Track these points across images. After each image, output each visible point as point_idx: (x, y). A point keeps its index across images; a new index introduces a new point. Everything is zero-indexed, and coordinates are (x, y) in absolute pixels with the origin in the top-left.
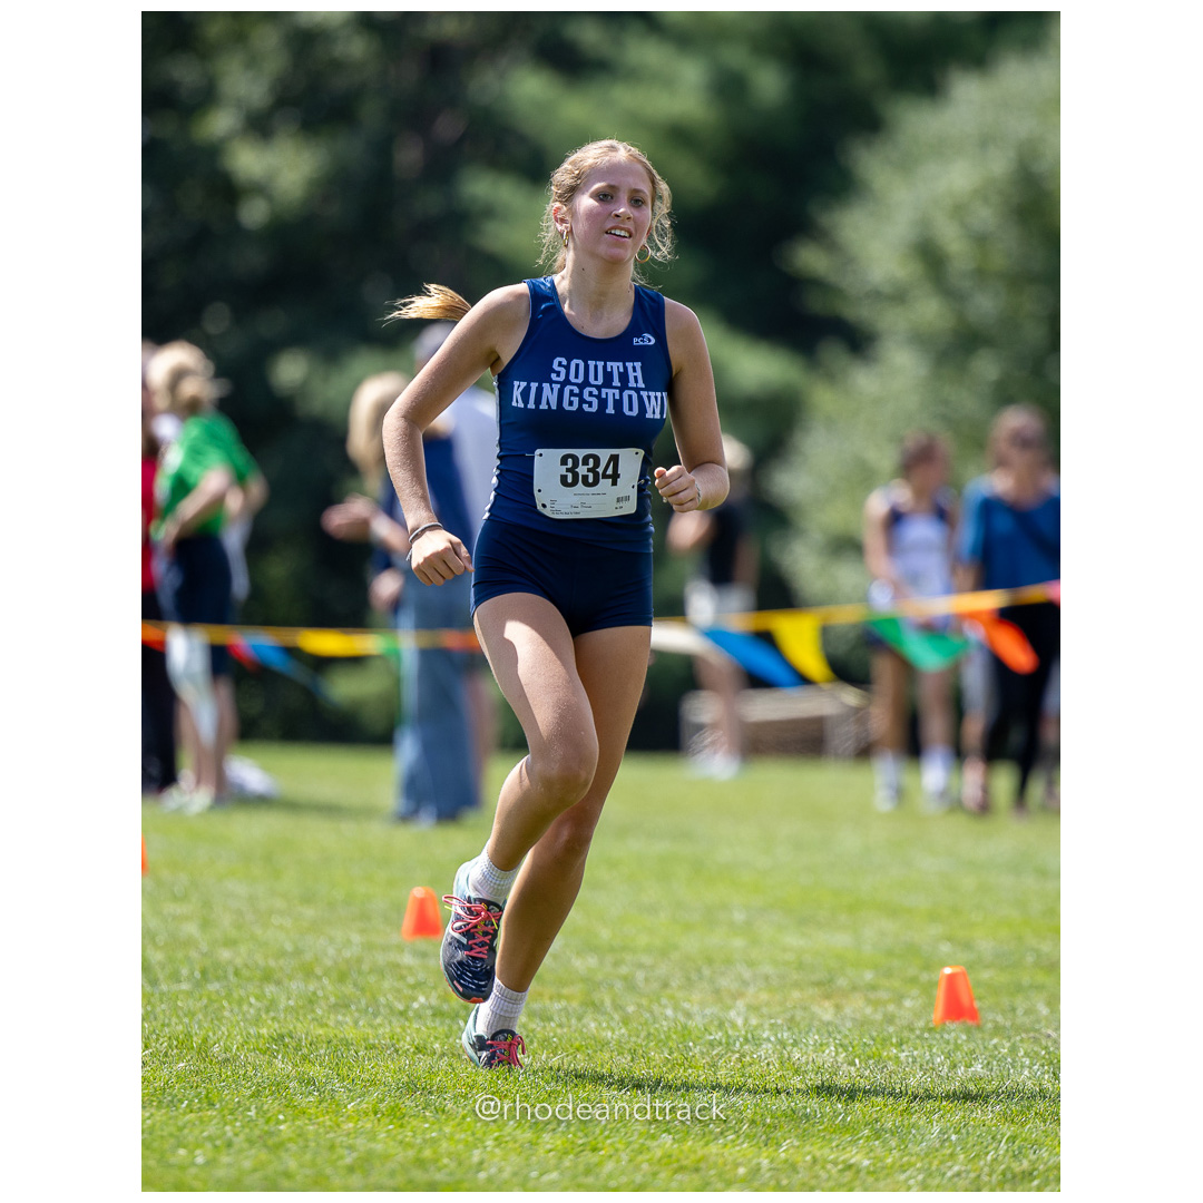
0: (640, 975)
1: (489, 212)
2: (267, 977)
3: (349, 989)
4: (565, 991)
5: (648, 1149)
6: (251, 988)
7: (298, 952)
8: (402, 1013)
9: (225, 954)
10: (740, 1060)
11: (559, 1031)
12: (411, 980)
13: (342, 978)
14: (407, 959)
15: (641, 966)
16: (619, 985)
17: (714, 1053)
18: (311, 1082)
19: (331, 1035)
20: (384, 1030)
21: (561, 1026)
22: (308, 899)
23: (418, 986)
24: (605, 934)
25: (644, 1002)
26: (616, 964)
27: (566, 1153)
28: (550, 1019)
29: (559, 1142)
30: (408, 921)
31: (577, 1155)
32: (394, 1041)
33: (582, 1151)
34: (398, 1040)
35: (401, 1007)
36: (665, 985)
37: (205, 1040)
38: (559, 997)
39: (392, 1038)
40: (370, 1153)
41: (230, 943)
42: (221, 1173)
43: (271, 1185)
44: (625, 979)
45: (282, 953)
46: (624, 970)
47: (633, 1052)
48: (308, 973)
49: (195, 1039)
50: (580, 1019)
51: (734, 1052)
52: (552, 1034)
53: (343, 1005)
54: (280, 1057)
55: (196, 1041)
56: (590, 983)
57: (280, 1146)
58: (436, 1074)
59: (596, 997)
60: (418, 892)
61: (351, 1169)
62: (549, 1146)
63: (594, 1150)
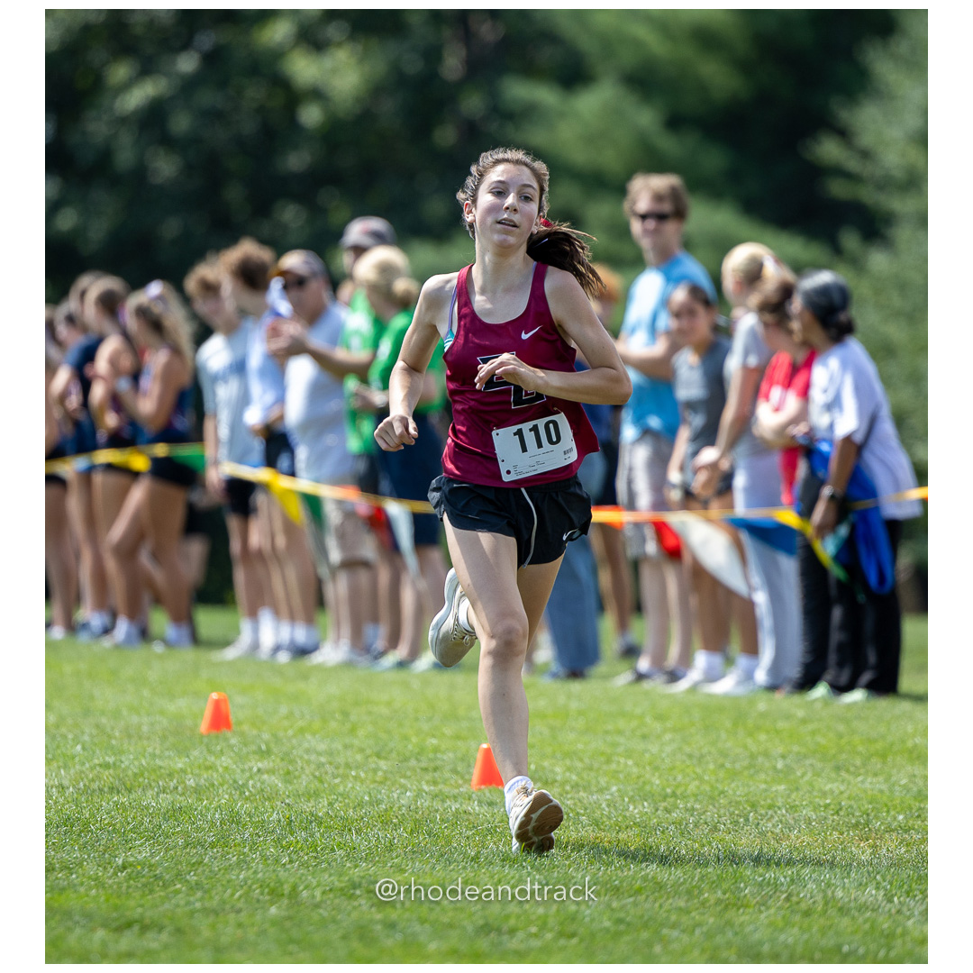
2: (346, 827)
3: (422, 838)
8: (475, 859)
9: (307, 807)
10: (788, 899)
11: (619, 873)
17: (763, 893)
26: (667, 811)
30: (476, 772)
36: (715, 829)
37: (294, 887)
44: (678, 823)
45: (360, 805)
47: (689, 892)
49: (285, 886)
51: (782, 892)
55: (287, 889)
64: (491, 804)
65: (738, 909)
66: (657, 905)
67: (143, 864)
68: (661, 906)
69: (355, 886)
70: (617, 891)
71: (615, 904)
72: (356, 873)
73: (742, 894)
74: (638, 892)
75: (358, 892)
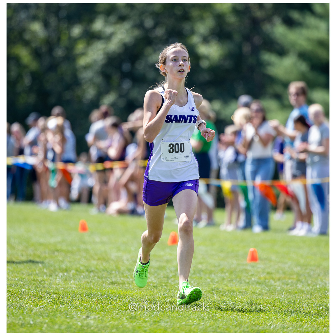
0: (312, 273)
1: (269, 64)
2: (211, 273)
3: (233, 276)
4: (292, 277)
5: (316, 321)
6: (207, 276)
7: (219, 266)
8: (248, 283)
9: (200, 266)
11: (291, 288)
12: (250, 274)
13: (231, 273)
14: (249, 268)
15: (312, 270)
16: (306, 275)
18: (224, 301)
19: (229, 289)
20: (243, 287)
21: (291, 286)
22: (222, 251)
23: (252, 275)
24: (302, 261)
25: (313, 280)
26: (306, 269)
27: (294, 321)
28: (288, 285)
29: (292, 319)
30: (249, 257)
31: (297, 322)
32: (246, 291)
33: (298, 321)
34: (247, 290)
35: (247, 281)
36: (319, 275)
38: (290, 278)
39: (245, 290)
40: (241, 322)
41: (201, 263)
42: (201, 327)
43: (215, 331)
44: (308, 273)
45: (215, 266)
46: (307, 271)
47: (311, 294)
48: (222, 271)
50: (296, 284)
52: (289, 289)
53: (231, 281)
54: (215, 295)
56: (298, 275)
57: (217, 319)
58: (258, 300)
59: (301, 278)
60: (252, 249)
61: (236, 326)
62: (289, 320)
63: (301, 321)
64: (253, 267)
65: (325, 299)
66: (302, 297)
67: (151, 282)
68: (303, 297)
69: (213, 290)
70: (290, 293)
71: (289, 297)
72: (213, 287)
73: (327, 294)
74: (296, 293)
75: (214, 292)
